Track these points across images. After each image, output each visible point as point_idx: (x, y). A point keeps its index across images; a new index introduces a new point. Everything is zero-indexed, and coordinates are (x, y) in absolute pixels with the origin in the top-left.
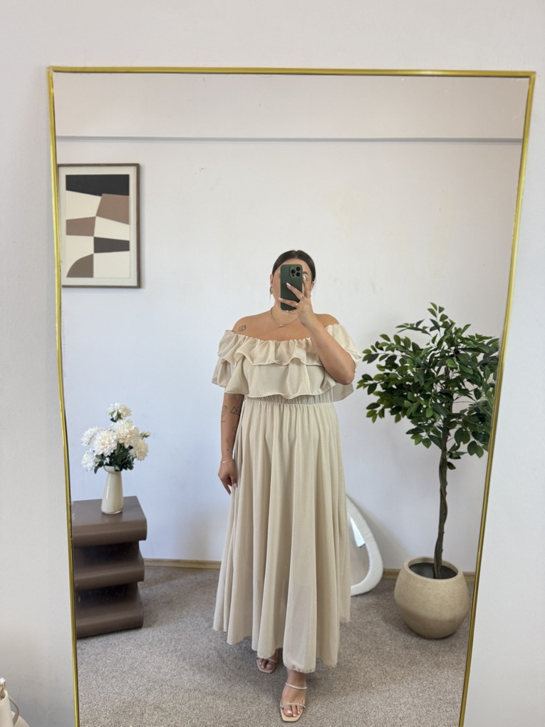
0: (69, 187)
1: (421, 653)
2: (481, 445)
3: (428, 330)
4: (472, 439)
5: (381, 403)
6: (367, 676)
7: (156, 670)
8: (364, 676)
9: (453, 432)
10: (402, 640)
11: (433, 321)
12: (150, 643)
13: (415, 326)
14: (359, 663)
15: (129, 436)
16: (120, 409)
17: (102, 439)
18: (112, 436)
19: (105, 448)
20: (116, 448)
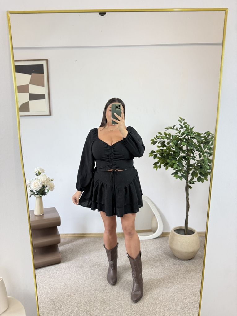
1: (180, 266)
2: (203, 178)
3: (178, 129)
4: (199, 175)
5: (159, 162)
6: (158, 277)
7: (68, 280)
9: (191, 172)
10: (172, 261)
11: (180, 125)
12: (65, 269)
13: (172, 128)
15: (46, 181)
16: (40, 170)
17: (35, 183)
18: (39, 182)
19: (37, 187)
20: (41, 187)
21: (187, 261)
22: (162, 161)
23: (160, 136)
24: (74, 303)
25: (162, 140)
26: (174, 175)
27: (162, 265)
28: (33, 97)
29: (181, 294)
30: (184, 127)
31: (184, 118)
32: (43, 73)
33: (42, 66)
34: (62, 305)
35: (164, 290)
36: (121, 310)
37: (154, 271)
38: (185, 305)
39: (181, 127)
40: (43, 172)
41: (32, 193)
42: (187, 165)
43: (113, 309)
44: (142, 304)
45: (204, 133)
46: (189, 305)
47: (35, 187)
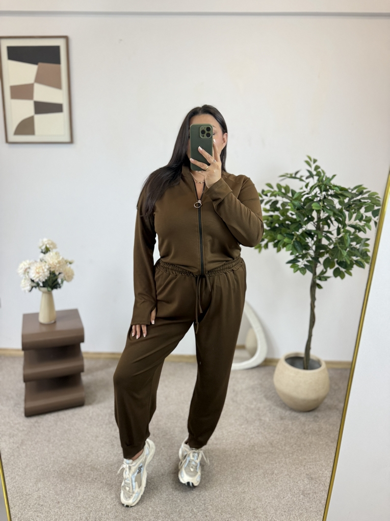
0: (11, 57)
1: (292, 423)
2: (343, 270)
3: (304, 178)
4: (337, 266)
5: (266, 237)
6: (252, 441)
7: (94, 438)
8: (249, 441)
9: (322, 260)
10: (278, 413)
11: (309, 171)
12: (91, 418)
13: (294, 175)
14: (246, 431)
15: (58, 265)
16: (48, 244)
17: (37, 268)
18: (45, 266)
19: (41, 275)
20: (49, 275)
21: (305, 414)
22: (271, 236)
23: (269, 191)
24: (99, 482)
25: (273, 199)
26: (290, 265)
27: (260, 420)
28: (42, 108)
29: (290, 477)
30: (316, 175)
31: (316, 158)
32: (58, 61)
33: (57, 49)
34: (77, 485)
35: (259, 466)
36: (181, 501)
37: (244, 430)
38: (295, 499)
39: (308, 174)
40: (55, 247)
41: (34, 285)
42: (316, 247)
43: (167, 499)
44: (218, 492)
45: (352, 188)
46: (303, 499)
47: (37, 275)
